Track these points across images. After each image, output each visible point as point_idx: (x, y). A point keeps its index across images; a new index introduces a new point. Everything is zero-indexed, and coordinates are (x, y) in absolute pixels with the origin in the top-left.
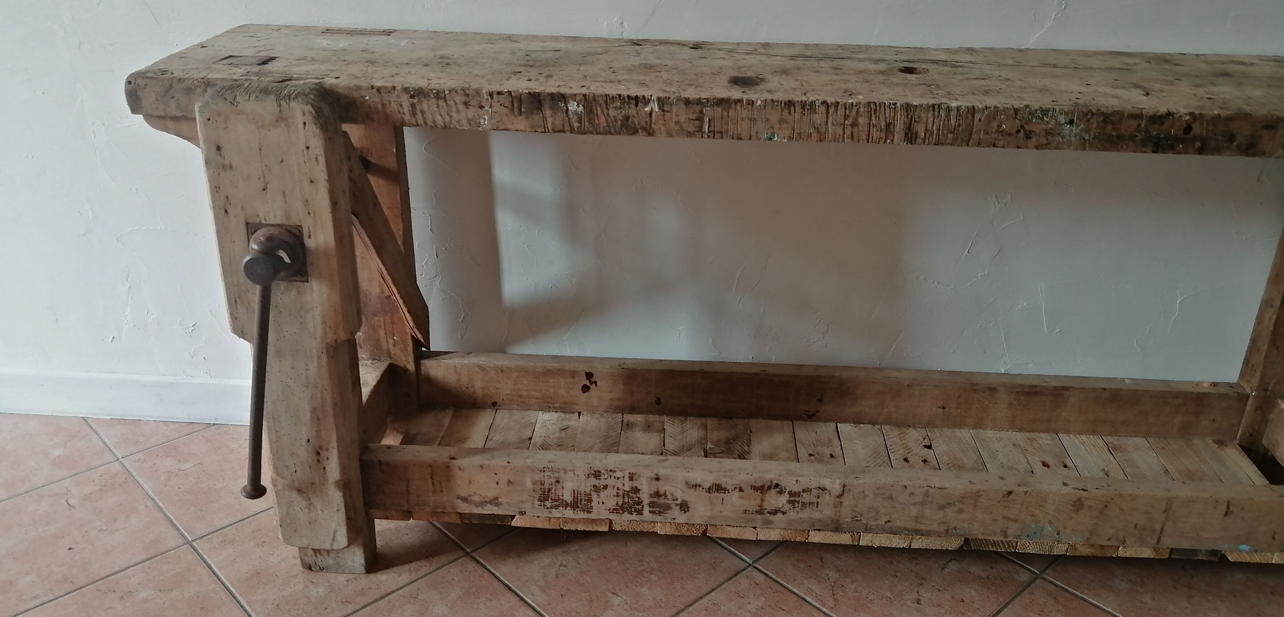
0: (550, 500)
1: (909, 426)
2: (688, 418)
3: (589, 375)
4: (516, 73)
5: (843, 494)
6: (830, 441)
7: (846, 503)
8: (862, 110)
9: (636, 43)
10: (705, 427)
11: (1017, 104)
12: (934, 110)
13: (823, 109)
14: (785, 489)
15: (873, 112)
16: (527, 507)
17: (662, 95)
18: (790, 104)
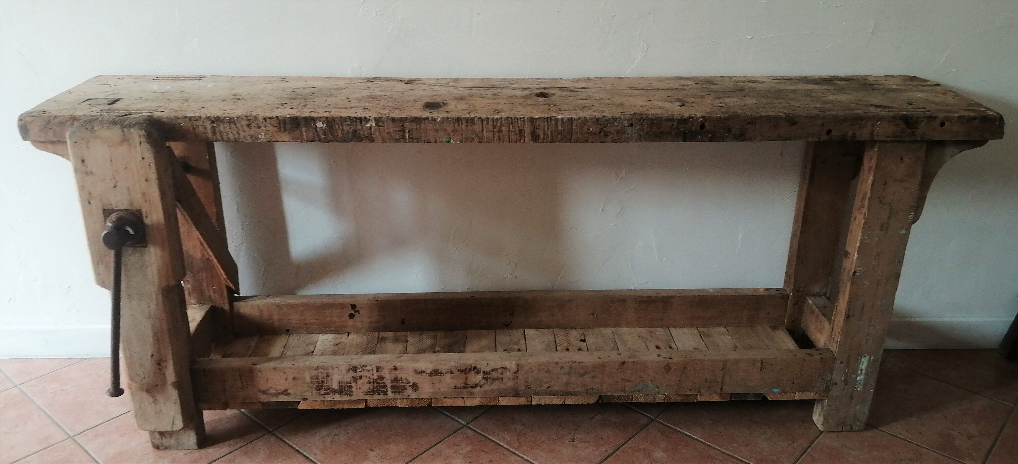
0: (323, 389)
1: (573, 328)
2: (424, 332)
3: (354, 306)
4: (283, 104)
5: (518, 371)
6: (519, 341)
7: (520, 377)
8: (503, 122)
9: (369, 80)
10: (435, 337)
11: (598, 115)
12: (547, 121)
13: (479, 122)
14: (480, 370)
15: (510, 123)
16: (308, 394)
17: (377, 116)
18: (459, 120)
